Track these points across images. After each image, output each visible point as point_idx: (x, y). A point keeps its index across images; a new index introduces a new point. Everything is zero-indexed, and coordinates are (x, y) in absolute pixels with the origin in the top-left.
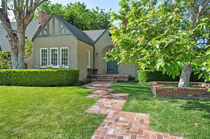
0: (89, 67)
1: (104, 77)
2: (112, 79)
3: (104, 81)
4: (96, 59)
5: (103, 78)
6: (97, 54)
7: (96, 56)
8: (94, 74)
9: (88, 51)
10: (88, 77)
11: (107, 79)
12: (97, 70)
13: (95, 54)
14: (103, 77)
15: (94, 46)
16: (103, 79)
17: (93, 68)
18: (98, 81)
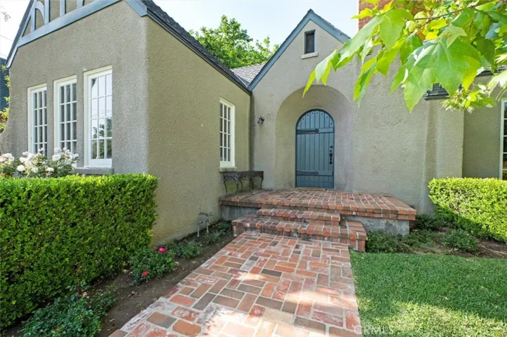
0: (230, 164)
1: (290, 207)
2: (327, 221)
3: (289, 234)
4: (257, 137)
5: (283, 212)
6: (263, 120)
7: (257, 127)
8: (252, 187)
9: (224, 103)
10: (224, 204)
11: (304, 221)
12: (261, 174)
13: (257, 120)
14: (284, 206)
15: (250, 93)
16: (285, 219)
17: (247, 169)
18: (263, 230)
